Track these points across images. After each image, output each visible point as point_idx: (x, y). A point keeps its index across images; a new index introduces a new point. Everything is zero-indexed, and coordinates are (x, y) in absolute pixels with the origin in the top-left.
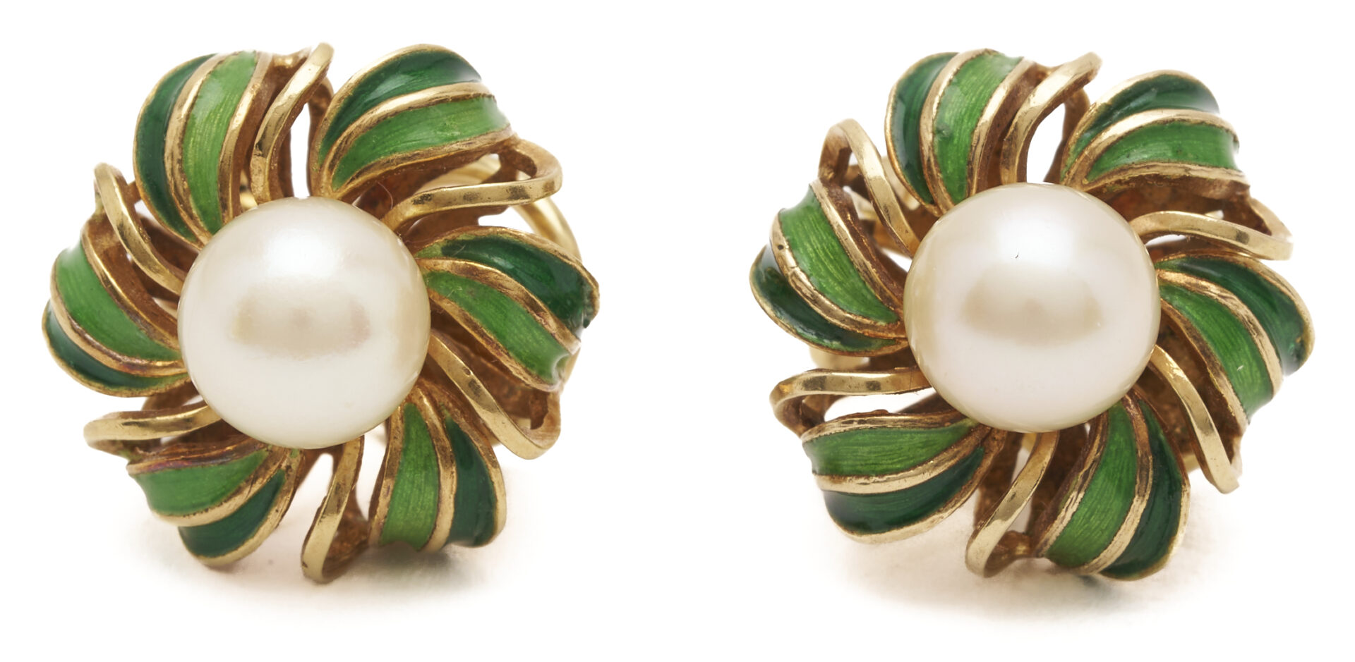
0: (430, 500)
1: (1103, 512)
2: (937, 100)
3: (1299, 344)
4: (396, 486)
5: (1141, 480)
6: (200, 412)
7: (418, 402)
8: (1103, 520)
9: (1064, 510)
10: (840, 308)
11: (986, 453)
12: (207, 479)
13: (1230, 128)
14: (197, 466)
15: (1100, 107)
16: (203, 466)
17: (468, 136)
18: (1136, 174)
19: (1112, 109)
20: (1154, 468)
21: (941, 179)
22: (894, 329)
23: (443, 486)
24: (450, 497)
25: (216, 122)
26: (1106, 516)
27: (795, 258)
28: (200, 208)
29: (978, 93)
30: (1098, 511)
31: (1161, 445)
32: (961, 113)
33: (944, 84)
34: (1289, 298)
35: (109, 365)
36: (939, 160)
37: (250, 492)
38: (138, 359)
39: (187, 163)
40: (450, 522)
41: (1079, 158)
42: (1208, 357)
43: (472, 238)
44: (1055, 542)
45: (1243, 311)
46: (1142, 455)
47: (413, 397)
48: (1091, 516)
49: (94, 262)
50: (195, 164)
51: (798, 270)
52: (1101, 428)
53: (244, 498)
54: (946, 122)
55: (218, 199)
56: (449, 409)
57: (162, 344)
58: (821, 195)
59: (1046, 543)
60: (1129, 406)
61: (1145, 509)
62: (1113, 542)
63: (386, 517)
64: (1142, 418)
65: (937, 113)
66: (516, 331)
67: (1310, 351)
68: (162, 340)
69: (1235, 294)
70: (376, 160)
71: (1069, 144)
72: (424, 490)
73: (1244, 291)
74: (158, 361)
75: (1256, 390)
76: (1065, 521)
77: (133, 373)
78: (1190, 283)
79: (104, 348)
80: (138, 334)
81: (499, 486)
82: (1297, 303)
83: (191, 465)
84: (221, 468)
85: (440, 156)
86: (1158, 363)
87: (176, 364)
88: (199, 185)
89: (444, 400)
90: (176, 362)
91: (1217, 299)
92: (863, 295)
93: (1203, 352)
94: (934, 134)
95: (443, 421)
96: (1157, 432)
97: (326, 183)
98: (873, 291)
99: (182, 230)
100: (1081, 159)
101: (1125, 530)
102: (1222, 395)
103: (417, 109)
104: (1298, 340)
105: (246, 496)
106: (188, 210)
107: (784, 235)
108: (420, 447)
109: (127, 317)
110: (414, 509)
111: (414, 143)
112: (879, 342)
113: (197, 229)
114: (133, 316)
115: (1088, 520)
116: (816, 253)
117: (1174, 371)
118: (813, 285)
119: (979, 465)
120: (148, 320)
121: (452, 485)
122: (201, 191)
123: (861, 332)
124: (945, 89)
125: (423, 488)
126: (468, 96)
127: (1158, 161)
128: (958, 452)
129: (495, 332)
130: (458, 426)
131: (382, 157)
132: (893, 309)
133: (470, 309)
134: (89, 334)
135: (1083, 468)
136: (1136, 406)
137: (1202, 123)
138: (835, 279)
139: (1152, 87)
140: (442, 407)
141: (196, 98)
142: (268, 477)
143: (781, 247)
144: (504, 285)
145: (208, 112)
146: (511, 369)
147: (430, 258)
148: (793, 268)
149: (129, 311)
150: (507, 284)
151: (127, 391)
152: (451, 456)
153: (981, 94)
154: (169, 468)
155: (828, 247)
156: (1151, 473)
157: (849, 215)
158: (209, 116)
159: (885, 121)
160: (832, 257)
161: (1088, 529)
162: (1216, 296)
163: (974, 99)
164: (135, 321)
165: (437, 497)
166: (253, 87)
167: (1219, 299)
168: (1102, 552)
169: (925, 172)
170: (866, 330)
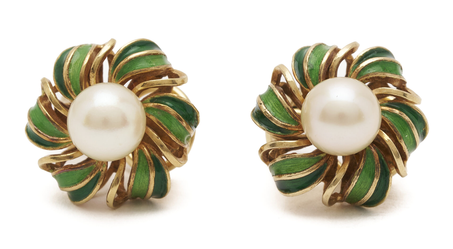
0: (147, 180)
1: (365, 183)
2: (308, 57)
3: (424, 130)
4: (136, 175)
5: (377, 172)
6: (74, 153)
7: (143, 149)
8: (365, 185)
9: (353, 182)
10: (280, 121)
11: (328, 165)
12: (77, 175)
13: (400, 64)
14: (73, 170)
15: (359, 57)
16: (75, 170)
17: (158, 65)
18: (372, 76)
19: (363, 57)
20: (381, 168)
21: (310, 80)
22: (297, 127)
23: (151, 175)
24: (153, 179)
25: (79, 63)
26: (366, 184)
27: (265, 107)
28: (74, 89)
29: (321, 54)
30: (364, 182)
31: (383, 161)
32: (316, 60)
33: (310, 52)
34: (421, 115)
35: (46, 140)
36: (310, 74)
37: (90, 178)
38: (55, 137)
39: (70, 75)
40: (153, 187)
41: (353, 73)
42: (396, 132)
43: (159, 96)
44: (350, 193)
45: (407, 118)
46: (377, 164)
47: (141, 147)
48: (361, 184)
49: (41, 107)
50: (73, 76)
51: (267, 110)
52: (364, 156)
53: (88, 180)
54: (311, 63)
55: (80, 86)
56: (152, 151)
57: (63, 132)
58: (273, 87)
59: (347, 193)
60: (372, 149)
61: (378, 181)
62: (369, 192)
63: (133, 186)
64: (376, 153)
65: (308, 60)
66: (173, 126)
67: (427, 133)
68: (62, 131)
69: (404, 113)
70: (129, 72)
71: (350, 68)
72: (145, 177)
73: (407, 112)
74: (62, 138)
75: (411, 144)
76: (353, 185)
77: (53, 142)
78: (390, 110)
79: (44, 134)
80: (55, 129)
81: (168, 175)
82: (423, 116)
83: (72, 170)
84: (81, 171)
85: (149, 71)
86: (381, 135)
87: (67, 139)
88: (74, 82)
89: (151, 148)
90: (67, 138)
91: (398, 114)
92: (288, 117)
93: (395, 131)
94: (308, 67)
95: (150, 154)
96: (381, 157)
97: (113, 80)
98: (290, 115)
99: (68, 96)
100: (354, 72)
101: (372, 188)
102: (401, 145)
103: (142, 57)
104: (424, 129)
105: (89, 179)
106: (70, 90)
107: (262, 100)
108: (143, 163)
109: (51, 124)
110: (142, 183)
111: (141, 67)
112: (293, 132)
113: (73, 96)
114: (53, 123)
115: (360, 186)
116: (272, 105)
117: (386, 137)
118: (272, 115)
119: (326, 169)
120: (58, 125)
121: (153, 175)
122: (74, 84)
123: (287, 128)
124: (310, 53)
125: (144, 176)
126: (158, 53)
127: (379, 72)
128: (319, 164)
129: (167, 126)
130: (155, 156)
131: (131, 71)
132: (297, 121)
133: (159, 118)
134: (39, 130)
135: (359, 168)
136: (374, 149)
137: (391, 61)
138: (278, 113)
139: (375, 51)
140: (150, 150)
141: (73, 56)
142: (96, 173)
143: (261, 104)
144: (169, 111)
145: (76, 60)
146: (172, 138)
147: (146, 103)
148: (265, 109)
149: (52, 122)
150: (170, 110)
151: (52, 148)
152: (153, 165)
153: (322, 54)
154: (65, 171)
155: (276, 103)
156: (380, 169)
157: (282, 93)
158: (77, 61)
159: (292, 64)
160: (277, 106)
161: (361, 188)
162: (398, 113)
163: (320, 56)
164: (54, 125)
165: (149, 179)
166: (91, 52)
167: (399, 114)
168: (365, 196)
169: (306, 78)
170: (289, 128)
